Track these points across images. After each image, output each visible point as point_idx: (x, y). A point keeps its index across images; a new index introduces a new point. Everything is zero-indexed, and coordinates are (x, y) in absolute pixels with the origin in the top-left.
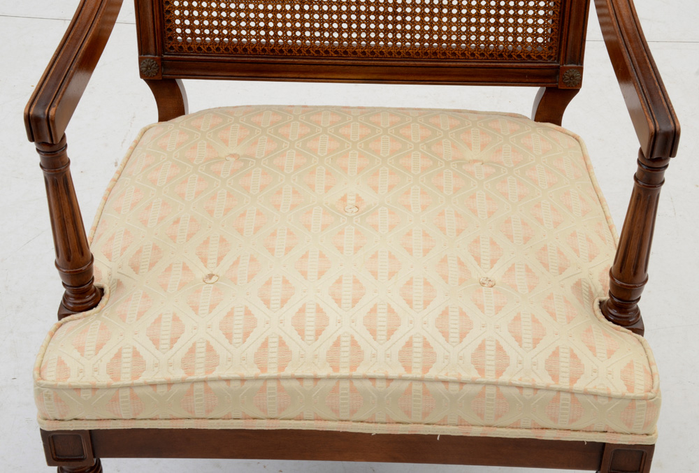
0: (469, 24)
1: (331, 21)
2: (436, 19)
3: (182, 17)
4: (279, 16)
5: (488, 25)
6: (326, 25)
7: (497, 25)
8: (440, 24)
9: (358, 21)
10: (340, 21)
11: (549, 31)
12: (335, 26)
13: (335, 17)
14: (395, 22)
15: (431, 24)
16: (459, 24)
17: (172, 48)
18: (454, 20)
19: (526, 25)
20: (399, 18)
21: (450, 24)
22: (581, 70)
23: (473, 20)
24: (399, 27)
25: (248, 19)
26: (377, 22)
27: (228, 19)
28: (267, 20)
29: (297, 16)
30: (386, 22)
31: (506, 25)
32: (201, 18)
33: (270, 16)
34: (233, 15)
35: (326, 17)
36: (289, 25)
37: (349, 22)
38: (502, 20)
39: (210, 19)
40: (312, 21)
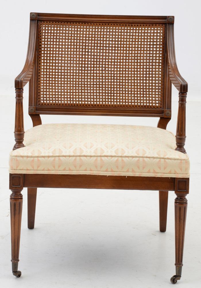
0: (134, 97)
1: (91, 95)
2: (124, 95)
3: (43, 94)
4: (74, 94)
5: (140, 97)
6: (89, 97)
7: (143, 97)
8: (125, 96)
9: (99, 96)
10: (93, 95)
11: (160, 99)
12: (92, 97)
13: (92, 94)
14: (111, 96)
15: (123, 96)
16: (131, 96)
17: (39, 104)
18: (130, 95)
19: (152, 97)
20: (112, 95)
21: (128, 96)
22: (171, 111)
23: (136, 95)
24: (112, 97)
25: (64, 95)
26: (105, 96)
27: (58, 95)
28: (70, 95)
29: (80, 94)
30: (108, 96)
31: (146, 97)
32: (49, 95)
33: (71, 94)
34: (60, 93)
35: (89, 94)
36: (77, 97)
37: (96, 96)
38: (145, 95)
39: (52, 95)
40: (85, 95)
